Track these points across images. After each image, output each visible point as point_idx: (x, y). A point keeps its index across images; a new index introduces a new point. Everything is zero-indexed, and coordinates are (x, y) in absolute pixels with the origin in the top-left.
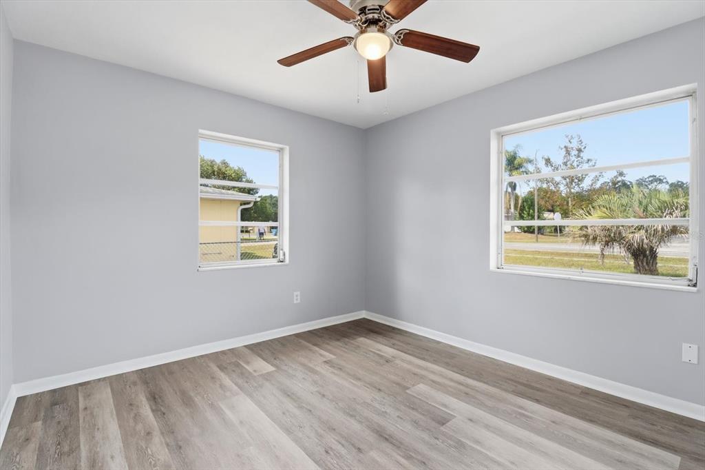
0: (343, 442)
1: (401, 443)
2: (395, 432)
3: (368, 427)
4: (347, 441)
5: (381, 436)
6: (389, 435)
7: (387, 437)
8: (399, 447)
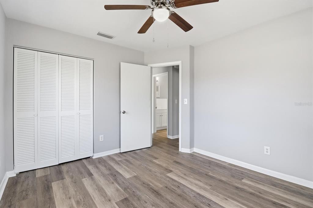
0: (173, 190)
1: (149, 190)
2: (150, 194)
3: (163, 197)
4: (172, 190)
5: (157, 193)
6: (154, 193)
7: (155, 192)
8: (151, 188)
